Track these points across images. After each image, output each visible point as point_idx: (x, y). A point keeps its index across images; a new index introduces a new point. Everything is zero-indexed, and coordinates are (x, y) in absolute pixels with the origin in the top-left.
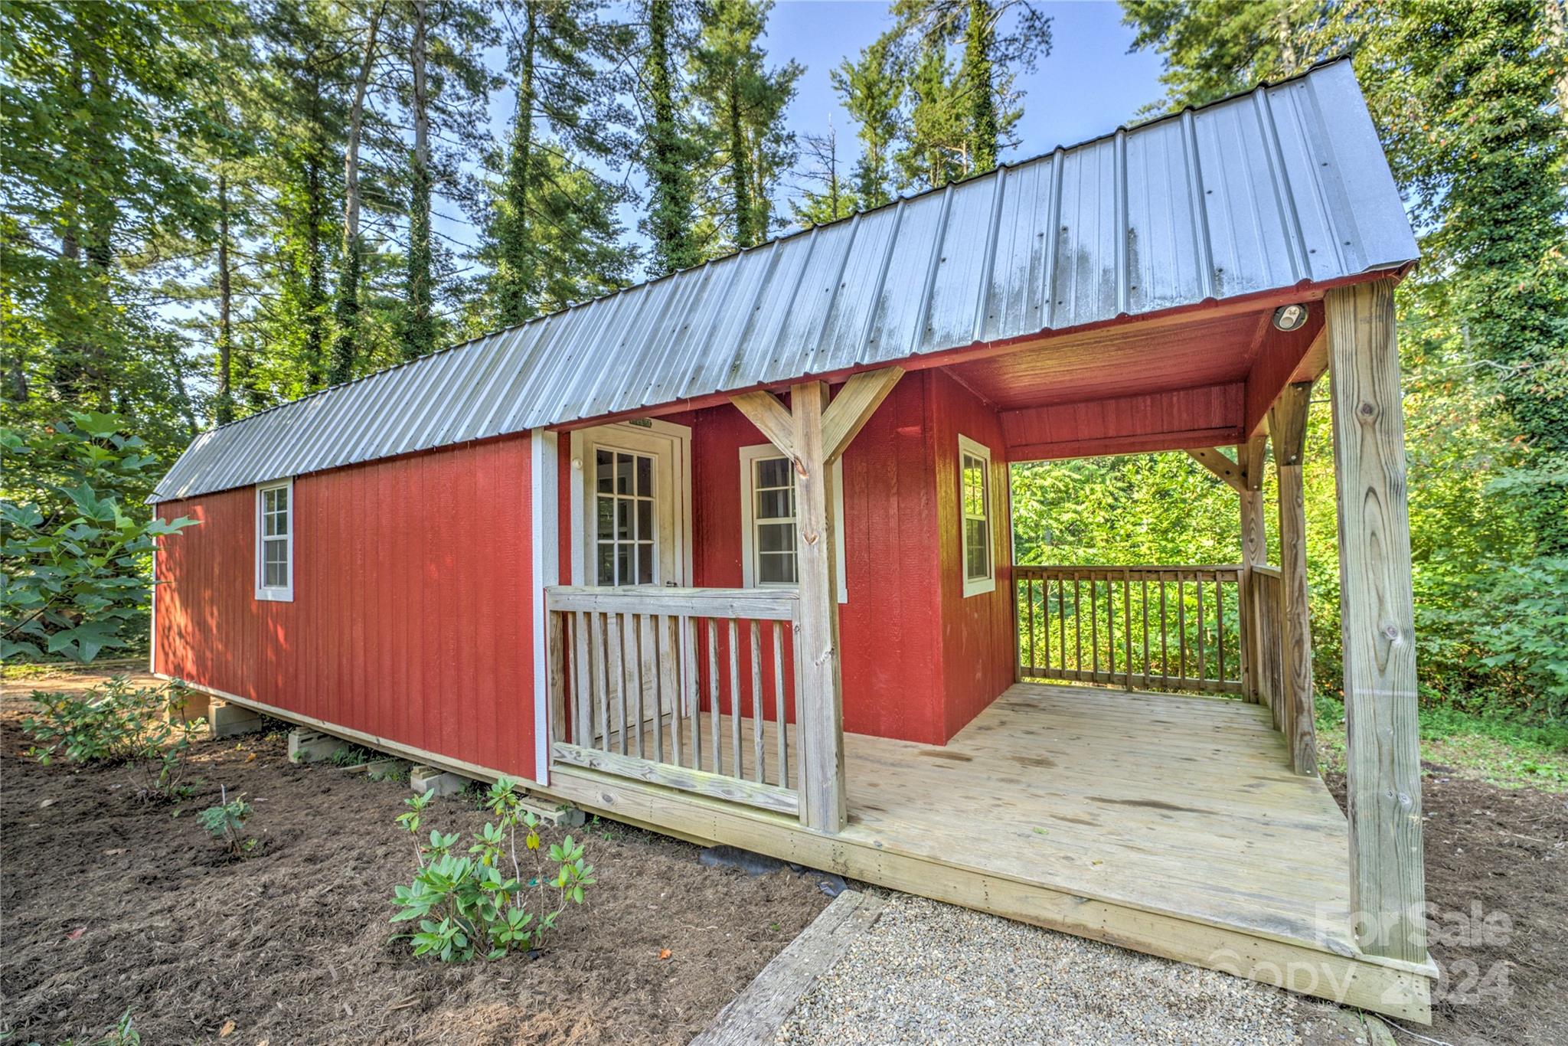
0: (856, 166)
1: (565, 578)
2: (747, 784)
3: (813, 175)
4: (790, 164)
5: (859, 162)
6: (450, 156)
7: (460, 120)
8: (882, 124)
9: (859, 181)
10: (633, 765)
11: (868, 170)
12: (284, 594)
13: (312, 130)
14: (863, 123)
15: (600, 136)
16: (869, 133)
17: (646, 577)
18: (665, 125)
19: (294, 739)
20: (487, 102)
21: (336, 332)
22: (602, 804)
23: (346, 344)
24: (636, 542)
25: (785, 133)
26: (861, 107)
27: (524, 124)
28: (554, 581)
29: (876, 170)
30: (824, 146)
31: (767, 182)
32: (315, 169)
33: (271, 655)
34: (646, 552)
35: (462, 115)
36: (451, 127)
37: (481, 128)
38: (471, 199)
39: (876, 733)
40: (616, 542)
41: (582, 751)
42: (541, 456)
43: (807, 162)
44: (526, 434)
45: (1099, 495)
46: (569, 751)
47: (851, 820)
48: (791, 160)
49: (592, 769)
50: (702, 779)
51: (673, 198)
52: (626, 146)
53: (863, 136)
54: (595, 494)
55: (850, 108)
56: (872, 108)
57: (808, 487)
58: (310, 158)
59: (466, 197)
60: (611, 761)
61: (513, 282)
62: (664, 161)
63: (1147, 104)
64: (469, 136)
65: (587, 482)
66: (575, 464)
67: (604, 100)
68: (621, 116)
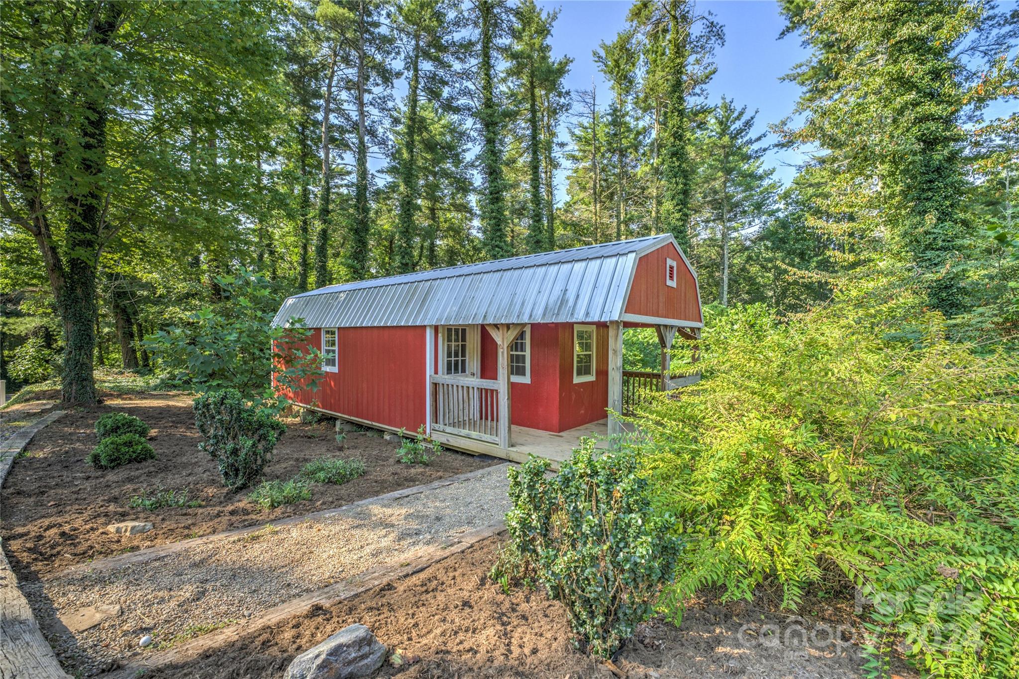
0: (608, 108)
1: (436, 372)
2: (486, 436)
3: (581, 115)
4: (567, 110)
5: (610, 106)
6: (373, 122)
7: (379, 101)
8: (625, 81)
9: (610, 118)
10: (455, 431)
11: (615, 110)
12: (335, 369)
13: (303, 111)
14: (613, 82)
15: (455, 104)
16: (617, 86)
17: (464, 371)
18: (489, 111)
19: (338, 423)
20: (393, 87)
21: (318, 225)
22: (446, 442)
23: (324, 231)
24: (460, 359)
25: (564, 91)
26: (611, 72)
27: (413, 102)
28: (433, 373)
29: (621, 111)
30: (589, 98)
31: (552, 122)
32: (303, 129)
33: (329, 391)
34: (463, 362)
35: (380, 98)
36: (374, 106)
37: (390, 104)
38: (384, 144)
39: (538, 429)
40: (453, 359)
41: (441, 426)
42: (429, 334)
43: (578, 107)
44: (425, 326)
45: (723, 323)
46: (436, 426)
47: (512, 446)
48: (567, 107)
49: (443, 431)
50: (474, 434)
51: (492, 151)
52: (469, 110)
53: (613, 88)
54: (446, 343)
55: (605, 73)
56: (618, 72)
57: (503, 353)
58: (302, 124)
59: (383, 143)
60: (449, 429)
61: (408, 196)
62: (489, 131)
63: (798, 63)
64: (383, 109)
65: (443, 340)
66: (440, 335)
67: (457, 85)
68: (466, 93)
